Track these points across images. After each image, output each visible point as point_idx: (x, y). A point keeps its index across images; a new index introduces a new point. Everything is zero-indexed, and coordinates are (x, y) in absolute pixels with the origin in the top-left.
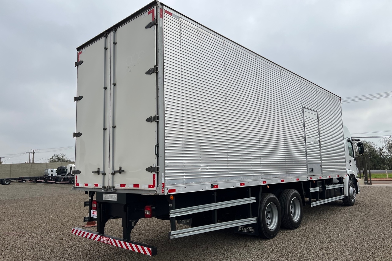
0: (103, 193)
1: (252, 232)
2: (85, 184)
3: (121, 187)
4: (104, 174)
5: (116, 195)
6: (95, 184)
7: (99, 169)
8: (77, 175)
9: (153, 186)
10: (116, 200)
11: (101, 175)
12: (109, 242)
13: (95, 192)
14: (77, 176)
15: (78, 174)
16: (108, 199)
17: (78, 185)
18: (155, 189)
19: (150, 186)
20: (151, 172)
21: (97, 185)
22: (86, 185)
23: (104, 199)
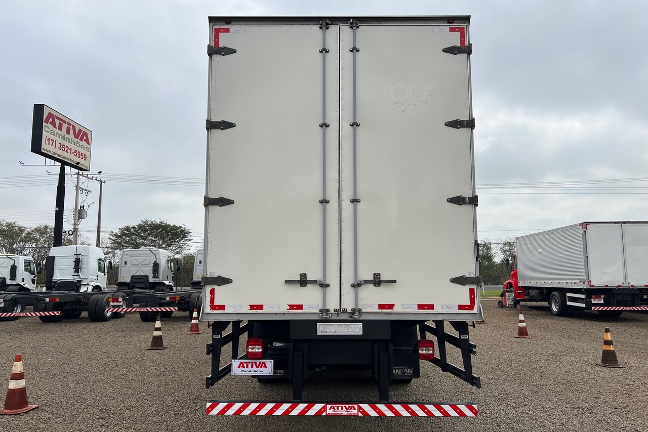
0: (315, 322)
1: (410, 374)
2: (252, 306)
3: (379, 309)
5: (361, 324)
6: (289, 305)
7: (302, 275)
8: (215, 287)
9: (471, 307)
10: (361, 333)
11: (312, 287)
13: (230, 322)
14: (213, 289)
15: (218, 285)
16: (335, 332)
17: (219, 308)
18: (475, 310)
19: (461, 307)
20: (465, 285)
21: (297, 307)
22: (257, 307)
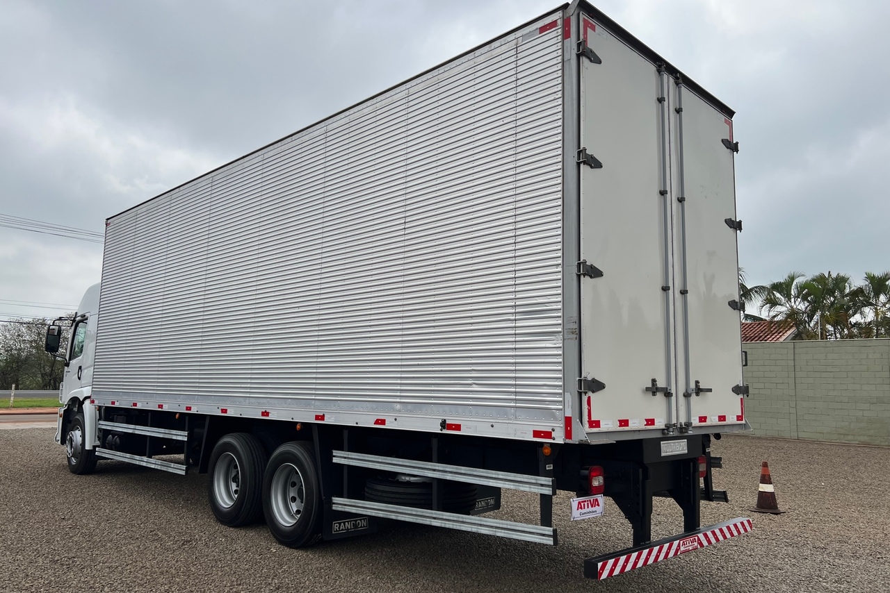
2: (621, 421)
3: (699, 422)
4: (668, 394)
5: (687, 440)
6: (646, 420)
7: (654, 381)
8: (590, 394)
11: (660, 396)
12: (696, 544)
14: (589, 398)
15: (593, 392)
16: (672, 452)
17: (597, 424)
20: (738, 394)
21: (650, 422)
22: (624, 423)
23: (663, 454)
